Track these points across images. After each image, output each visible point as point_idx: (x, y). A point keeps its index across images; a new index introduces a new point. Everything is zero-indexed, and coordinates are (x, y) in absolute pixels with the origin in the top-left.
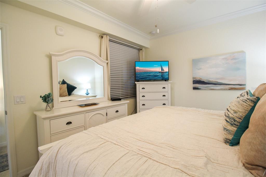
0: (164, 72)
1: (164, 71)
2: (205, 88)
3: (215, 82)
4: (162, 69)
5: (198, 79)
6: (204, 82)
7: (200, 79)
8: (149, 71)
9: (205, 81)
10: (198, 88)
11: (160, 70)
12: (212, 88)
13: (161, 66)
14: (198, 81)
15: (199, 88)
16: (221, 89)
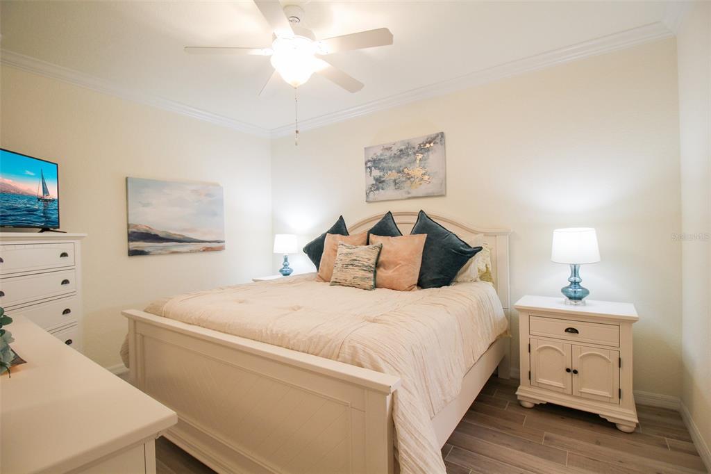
0: (50, 200)
1: (48, 198)
2: (160, 251)
3: (178, 237)
4: (45, 191)
5: (143, 229)
6: (157, 235)
7: (148, 229)
8: (12, 191)
9: (161, 235)
10: (143, 251)
11: (41, 193)
12: (175, 249)
13: (43, 178)
14: (143, 233)
15: (146, 250)
16: (191, 252)
